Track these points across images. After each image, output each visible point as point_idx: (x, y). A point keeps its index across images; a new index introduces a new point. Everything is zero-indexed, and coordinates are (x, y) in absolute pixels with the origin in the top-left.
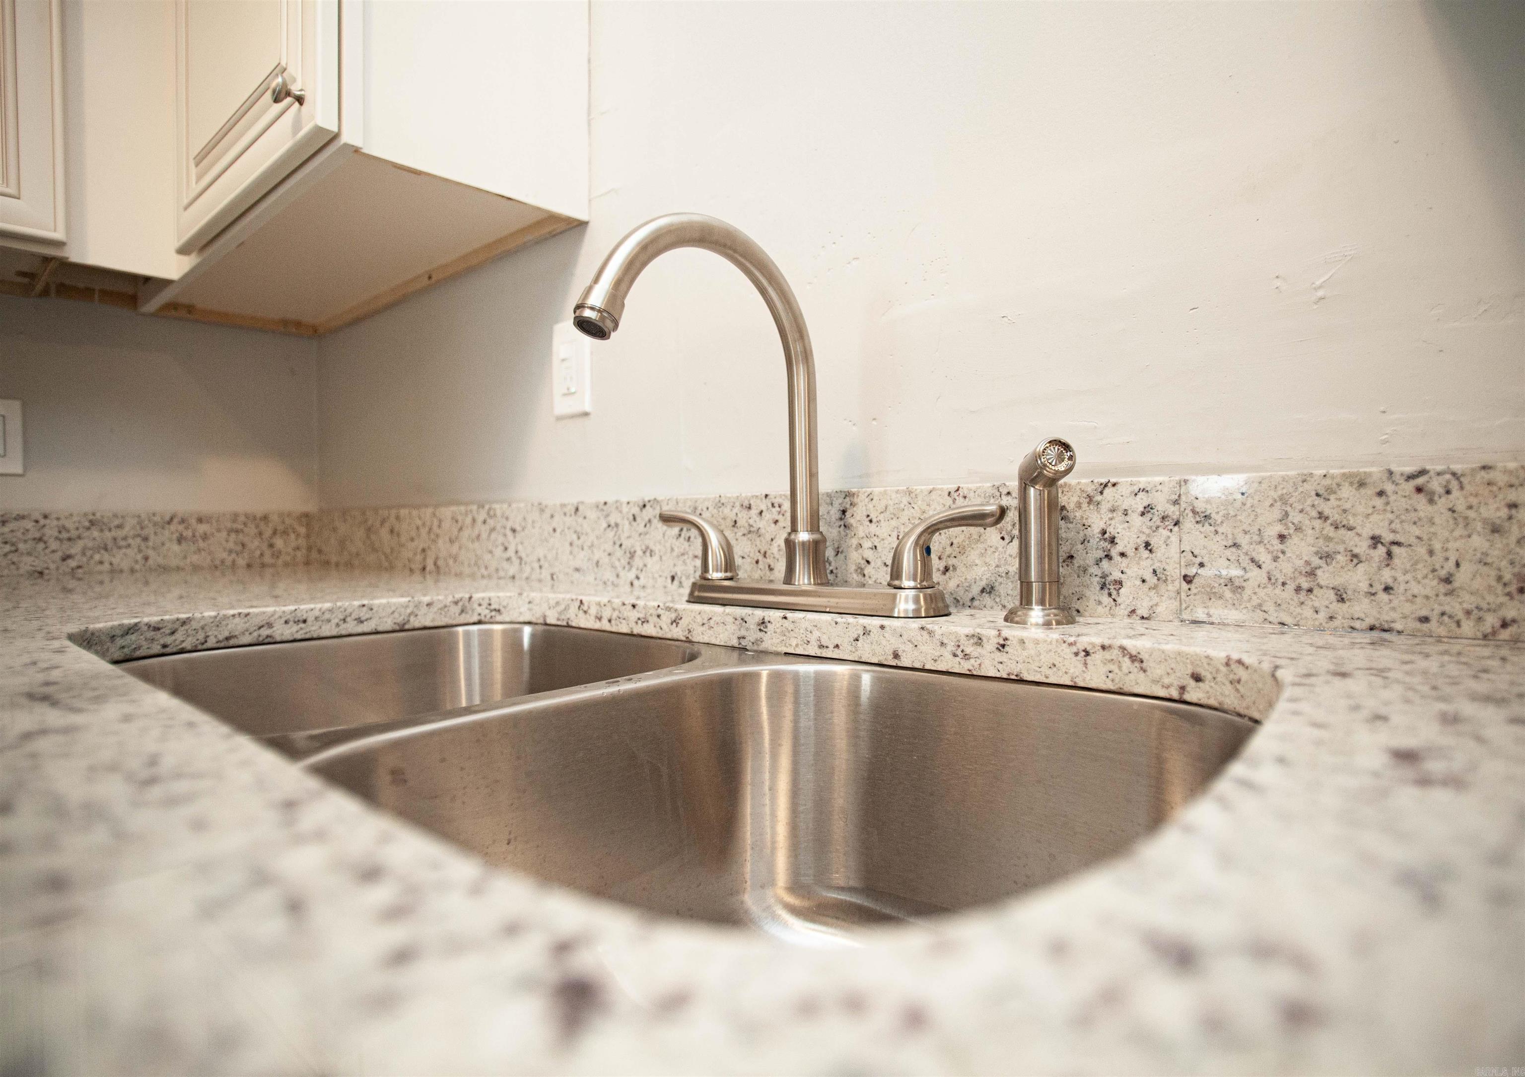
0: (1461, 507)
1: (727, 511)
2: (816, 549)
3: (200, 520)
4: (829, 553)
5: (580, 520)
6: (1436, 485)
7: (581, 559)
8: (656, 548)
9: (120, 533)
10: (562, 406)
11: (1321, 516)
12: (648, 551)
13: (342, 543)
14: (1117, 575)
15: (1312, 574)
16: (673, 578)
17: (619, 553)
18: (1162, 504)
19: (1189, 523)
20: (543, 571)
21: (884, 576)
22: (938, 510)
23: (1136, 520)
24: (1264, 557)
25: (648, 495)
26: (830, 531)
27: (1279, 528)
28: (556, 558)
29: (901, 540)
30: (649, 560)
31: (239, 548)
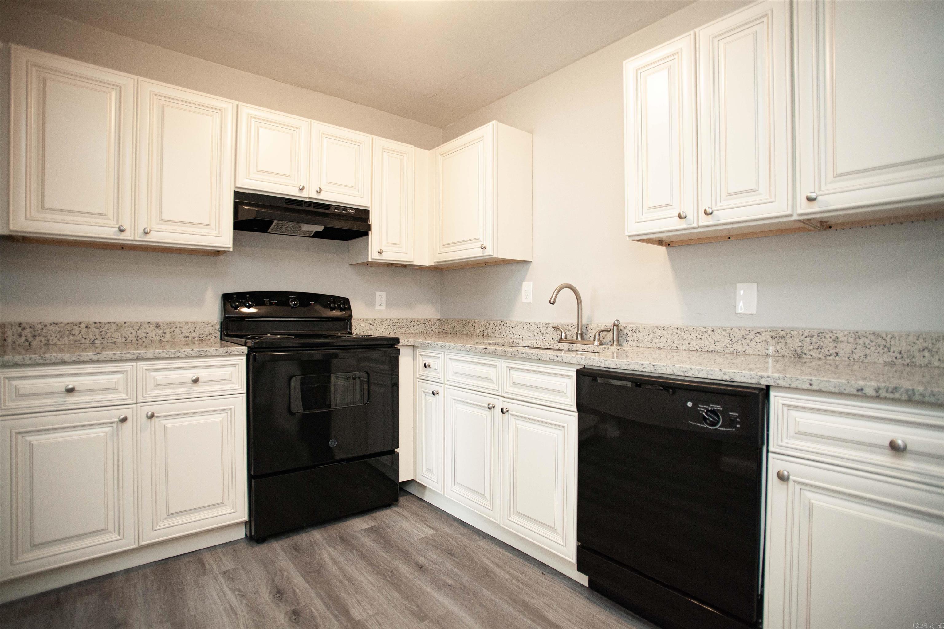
0: (668, 332)
1: (564, 326)
2: (582, 334)
3: (417, 321)
4: (584, 335)
5: (531, 326)
6: (665, 329)
7: (530, 334)
8: (549, 333)
9: (403, 324)
10: (525, 301)
11: (653, 332)
12: (547, 333)
13: (453, 328)
14: (628, 340)
15: (652, 340)
16: (552, 339)
17: (540, 333)
18: (634, 330)
19: (637, 332)
20: (520, 336)
21: (593, 339)
22: (602, 328)
23: (631, 331)
24: (647, 338)
25: (547, 321)
26: (584, 331)
27: (648, 334)
28: (524, 334)
29: (596, 333)
30: (547, 335)
31: (425, 328)
